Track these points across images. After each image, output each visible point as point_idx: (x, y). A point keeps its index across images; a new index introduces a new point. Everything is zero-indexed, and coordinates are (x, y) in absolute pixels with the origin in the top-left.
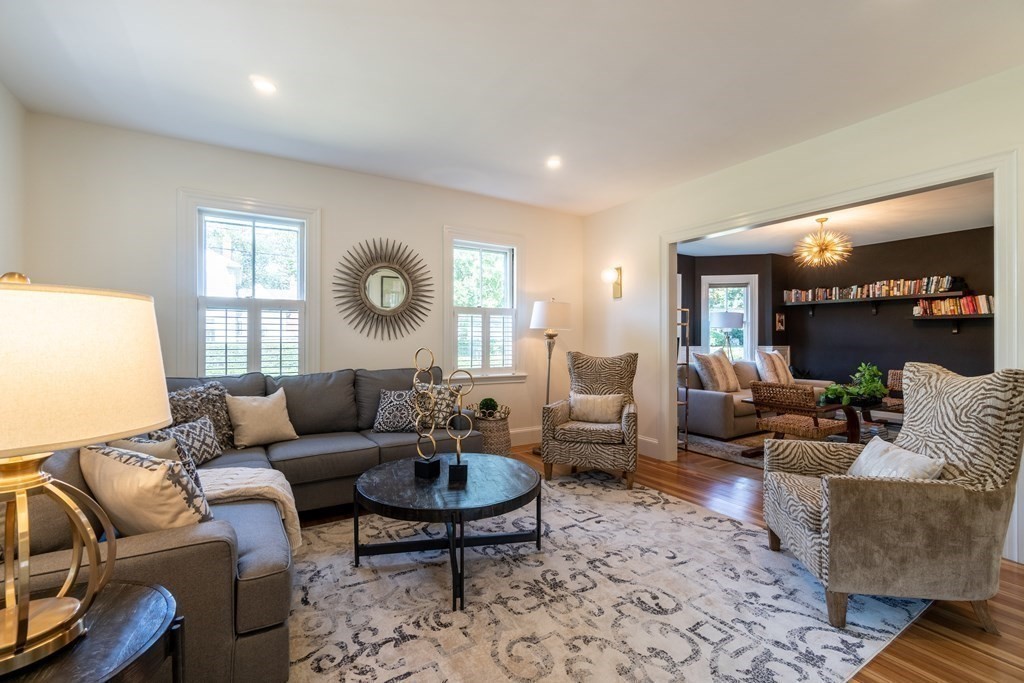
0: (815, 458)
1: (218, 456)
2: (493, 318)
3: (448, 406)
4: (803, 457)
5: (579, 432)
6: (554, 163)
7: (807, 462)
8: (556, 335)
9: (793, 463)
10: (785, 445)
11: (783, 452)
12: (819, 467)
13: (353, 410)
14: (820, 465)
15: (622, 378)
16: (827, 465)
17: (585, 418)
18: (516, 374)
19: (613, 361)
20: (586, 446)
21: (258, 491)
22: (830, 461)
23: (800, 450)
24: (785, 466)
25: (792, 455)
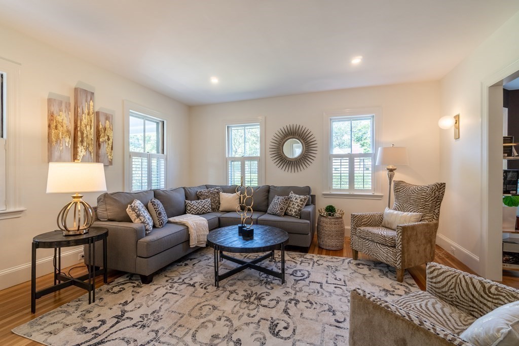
0: (468, 293)
1: (209, 212)
2: (356, 160)
3: (298, 206)
4: (455, 288)
5: (368, 233)
6: (356, 61)
7: (458, 294)
8: (395, 169)
9: (444, 290)
10: (441, 271)
11: (436, 277)
12: (471, 304)
13: (265, 203)
14: (473, 302)
15: (426, 202)
16: (481, 305)
17: (389, 226)
18: (375, 194)
19: (422, 189)
20: (371, 243)
21: (184, 222)
22: (485, 302)
23: (454, 280)
24: (437, 290)
25: (444, 283)
